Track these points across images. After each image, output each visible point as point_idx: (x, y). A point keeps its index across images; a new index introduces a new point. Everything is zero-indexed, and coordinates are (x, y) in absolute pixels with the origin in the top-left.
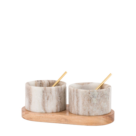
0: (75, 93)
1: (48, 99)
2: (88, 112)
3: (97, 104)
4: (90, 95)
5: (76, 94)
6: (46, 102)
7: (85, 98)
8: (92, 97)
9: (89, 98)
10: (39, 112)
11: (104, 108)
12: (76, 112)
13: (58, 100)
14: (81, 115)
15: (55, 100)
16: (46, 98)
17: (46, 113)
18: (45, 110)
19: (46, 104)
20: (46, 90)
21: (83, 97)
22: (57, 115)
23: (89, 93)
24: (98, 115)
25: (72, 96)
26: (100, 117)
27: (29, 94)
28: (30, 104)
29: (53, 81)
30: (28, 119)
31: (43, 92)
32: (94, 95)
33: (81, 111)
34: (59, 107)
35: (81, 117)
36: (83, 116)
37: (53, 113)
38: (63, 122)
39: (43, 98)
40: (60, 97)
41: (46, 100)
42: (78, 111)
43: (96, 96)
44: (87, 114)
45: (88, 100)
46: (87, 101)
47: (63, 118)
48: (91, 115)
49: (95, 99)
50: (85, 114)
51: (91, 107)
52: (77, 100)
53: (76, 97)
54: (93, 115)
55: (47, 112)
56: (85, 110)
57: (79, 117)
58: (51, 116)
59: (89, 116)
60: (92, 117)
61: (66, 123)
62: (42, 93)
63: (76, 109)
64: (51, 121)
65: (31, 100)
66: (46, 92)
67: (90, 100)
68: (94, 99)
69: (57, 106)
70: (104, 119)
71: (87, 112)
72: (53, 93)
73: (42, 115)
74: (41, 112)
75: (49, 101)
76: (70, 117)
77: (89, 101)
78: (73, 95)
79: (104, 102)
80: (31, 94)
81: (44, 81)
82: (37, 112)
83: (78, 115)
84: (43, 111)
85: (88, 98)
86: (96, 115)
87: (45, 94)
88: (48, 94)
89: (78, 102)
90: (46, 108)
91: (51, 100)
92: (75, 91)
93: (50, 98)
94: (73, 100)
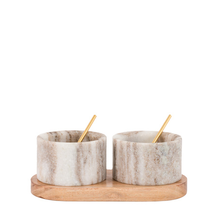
0: (132, 150)
1: (85, 163)
2: (155, 179)
3: (167, 165)
4: (157, 151)
5: (134, 150)
6: (82, 167)
7: (150, 156)
8: (160, 154)
9: (157, 156)
10: (71, 185)
11: (177, 172)
12: (134, 181)
13: (100, 163)
14: (142, 186)
15: (96, 163)
16: (82, 161)
17: (82, 185)
18: (80, 180)
19: (82, 171)
20: (82, 146)
21: (146, 155)
22: (103, 188)
23: (157, 149)
24: (169, 183)
25: (126, 155)
26: (172, 186)
27: (51, 156)
28: (54, 172)
29: (75, 131)
30: (50, 199)
31: (78, 151)
32: (164, 150)
33: (142, 179)
34: (100, 174)
35: (144, 188)
36: (146, 186)
37: (92, 185)
38: (113, 199)
39: (78, 161)
40: (102, 157)
41: (83, 165)
42: (137, 179)
43: (166, 152)
44: (153, 183)
45: (155, 160)
46: (153, 162)
47: (114, 193)
48: (159, 184)
49: (166, 157)
50: (149, 183)
51: (159, 171)
52: (135, 161)
53: (132, 156)
54: (163, 183)
55: (85, 183)
56: (149, 176)
57: (140, 188)
58: (94, 190)
59: (156, 185)
60: (163, 187)
61: (119, 199)
62: (75, 153)
63: (133, 176)
64: (93, 198)
65: (55, 166)
66: (82, 151)
67: (157, 160)
68: (164, 158)
69: (98, 173)
70: (179, 188)
71: (153, 180)
72: (92, 152)
73: (78, 190)
74: (74, 185)
75: (87, 165)
76: (126, 190)
77: (157, 162)
78: (127, 152)
79: (177, 161)
80: (55, 155)
81: (60, 132)
82: (66, 185)
83: (137, 185)
84: (77, 183)
85: (154, 156)
86: (167, 183)
87: (81, 154)
88: (86, 153)
89: (136, 163)
90: (82, 177)
91: (89, 163)
92: (131, 147)
93: (88, 161)
94: (126, 161)
